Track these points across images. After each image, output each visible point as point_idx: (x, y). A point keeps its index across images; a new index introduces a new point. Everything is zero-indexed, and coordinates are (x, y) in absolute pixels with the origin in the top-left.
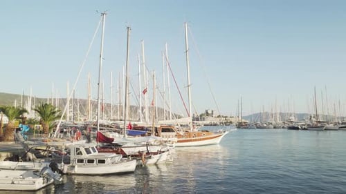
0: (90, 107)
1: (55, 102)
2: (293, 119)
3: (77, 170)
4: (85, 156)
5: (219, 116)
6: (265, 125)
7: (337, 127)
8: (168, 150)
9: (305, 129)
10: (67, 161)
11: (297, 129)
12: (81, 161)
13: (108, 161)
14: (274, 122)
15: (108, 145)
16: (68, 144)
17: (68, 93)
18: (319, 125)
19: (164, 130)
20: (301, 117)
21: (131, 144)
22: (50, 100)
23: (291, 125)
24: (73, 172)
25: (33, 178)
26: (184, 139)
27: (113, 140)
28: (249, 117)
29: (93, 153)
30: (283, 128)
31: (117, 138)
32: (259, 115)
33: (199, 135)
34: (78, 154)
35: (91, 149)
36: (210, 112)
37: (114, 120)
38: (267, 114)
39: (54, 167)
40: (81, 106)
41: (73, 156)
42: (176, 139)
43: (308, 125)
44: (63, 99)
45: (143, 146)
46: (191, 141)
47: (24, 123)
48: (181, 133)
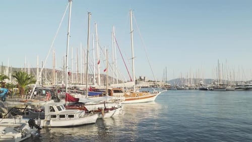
0: (55, 75)
1: (27, 71)
2: (202, 82)
3: (52, 123)
4: (57, 112)
5: (149, 81)
6: (183, 87)
7: (233, 88)
8: (121, 107)
9: (211, 90)
10: (43, 117)
11: (206, 90)
12: (55, 116)
13: (76, 116)
14: (189, 85)
15: (76, 104)
16: (43, 103)
17: (38, 64)
18: (222, 87)
20: (207, 81)
21: (92, 103)
22: (24, 69)
23: (201, 87)
24: (49, 126)
25: (13, 133)
26: (130, 98)
27: (78, 99)
28: (171, 81)
29: (63, 110)
30: (196, 89)
31: (82, 98)
32: (179, 80)
33: (141, 95)
34: (51, 111)
35: (61, 107)
36: (143, 78)
37: (75, 84)
38: (184, 80)
40: (48, 73)
41: (47, 113)
42: (124, 98)
43: (214, 87)
44: (34, 69)
45: (101, 103)
46: (135, 99)
47: (3, 87)
48: (128, 94)
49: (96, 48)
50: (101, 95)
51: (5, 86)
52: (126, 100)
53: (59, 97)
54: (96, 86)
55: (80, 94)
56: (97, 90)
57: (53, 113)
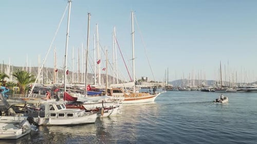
0: (56, 74)
1: (28, 70)
2: (204, 84)
3: (52, 121)
4: (57, 111)
5: (151, 82)
6: (185, 88)
7: (235, 90)
8: (118, 107)
9: (213, 91)
10: (43, 115)
11: (208, 91)
12: (54, 115)
13: (75, 115)
14: (191, 86)
15: (74, 103)
16: (43, 102)
18: (223, 89)
19: (115, 91)
20: (210, 82)
21: (91, 102)
22: (25, 68)
23: (203, 88)
24: (48, 124)
25: (14, 129)
26: (130, 98)
27: (76, 99)
28: (173, 82)
29: (63, 109)
30: (198, 90)
31: (80, 97)
32: (180, 81)
33: (140, 95)
34: (51, 109)
35: (61, 106)
36: (145, 78)
37: (75, 84)
38: (186, 81)
39: (30, 120)
40: (49, 73)
41: (47, 111)
42: (124, 98)
43: (216, 88)
44: (35, 68)
45: (100, 103)
46: (134, 99)
47: (4, 85)
48: (128, 94)
49: (96, 48)
50: (100, 95)
51: (6, 85)
52: (125, 100)
53: (59, 96)
54: (96, 86)
55: (79, 94)
56: (97, 90)
57: (53, 112)
